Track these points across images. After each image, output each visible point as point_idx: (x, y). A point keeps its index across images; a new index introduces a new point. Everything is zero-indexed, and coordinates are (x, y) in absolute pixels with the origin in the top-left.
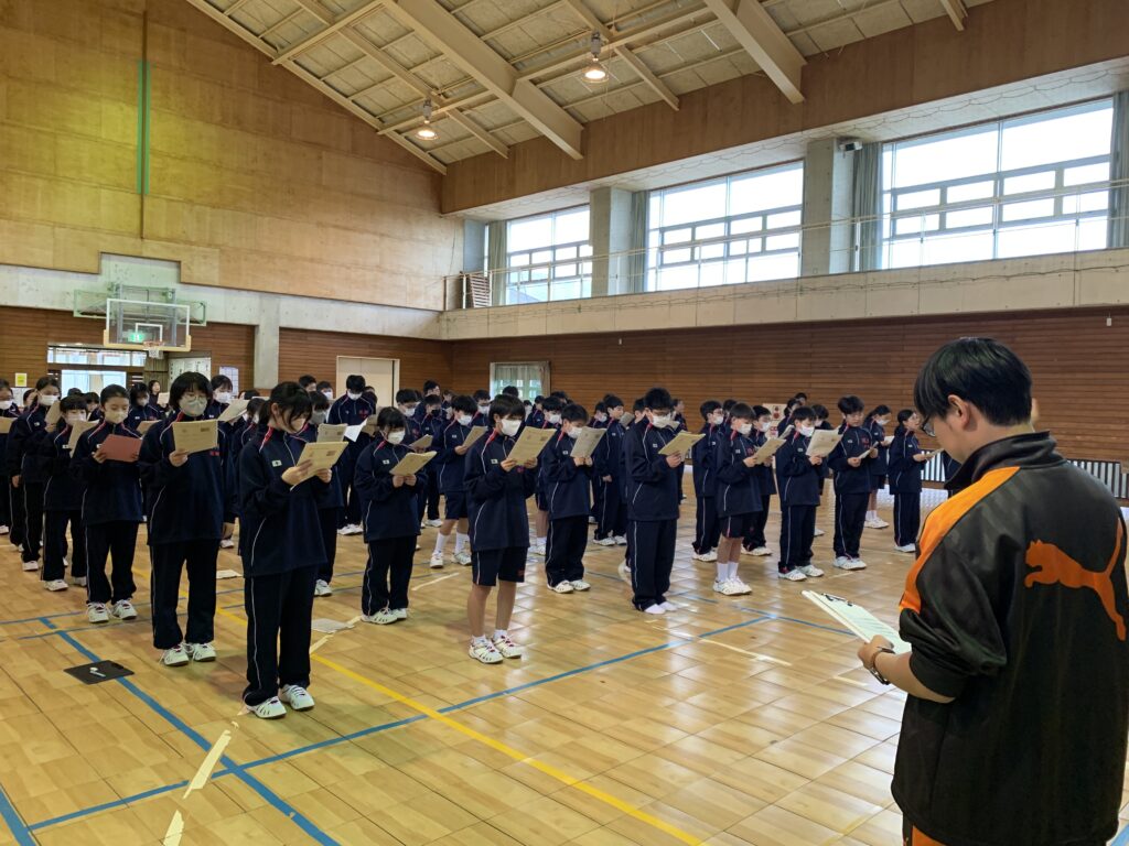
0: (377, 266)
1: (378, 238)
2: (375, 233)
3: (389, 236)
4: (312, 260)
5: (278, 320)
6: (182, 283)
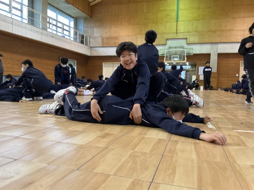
4: (230, 30)
5: (217, 51)
6: (187, 44)
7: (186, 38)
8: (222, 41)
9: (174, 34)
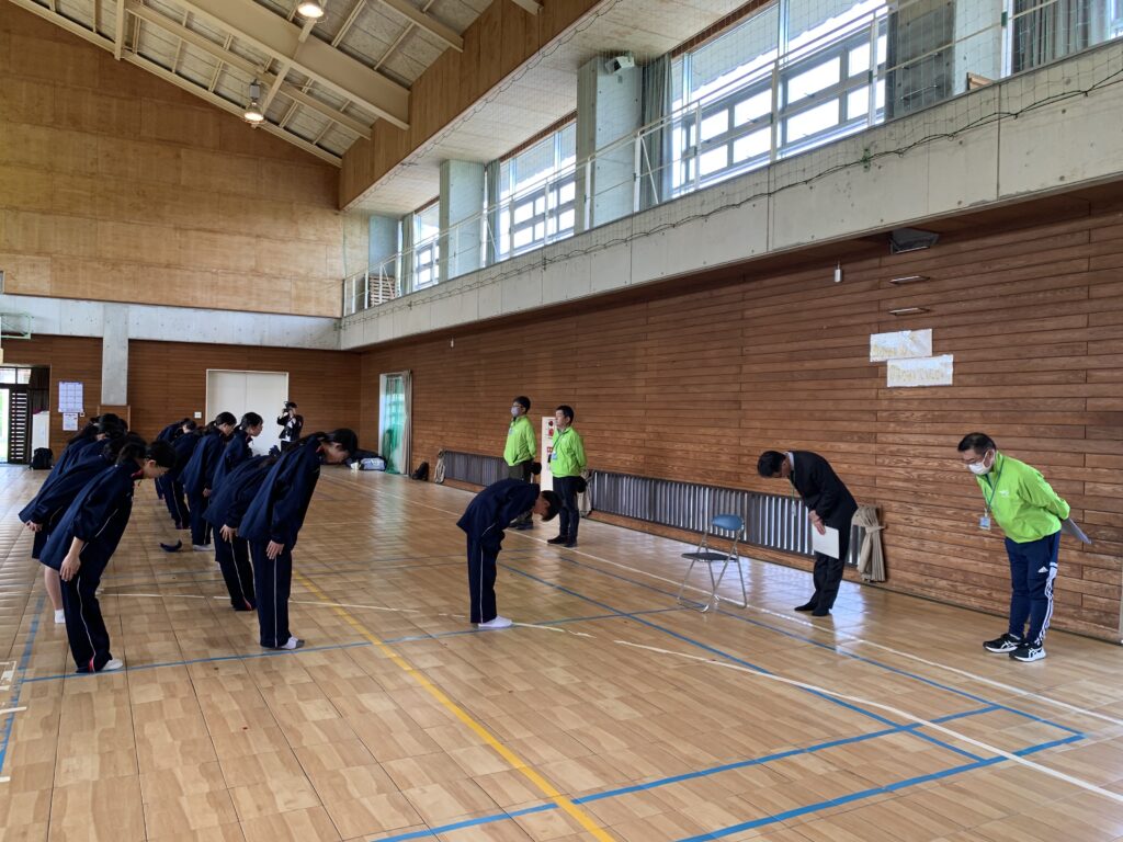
0: (253, 270)
1: (253, 241)
2: (248, 235)
3: (267, 238)
4: (168, 266)
5: (126, 332)
6: (6, 294)
8: (140, 299)
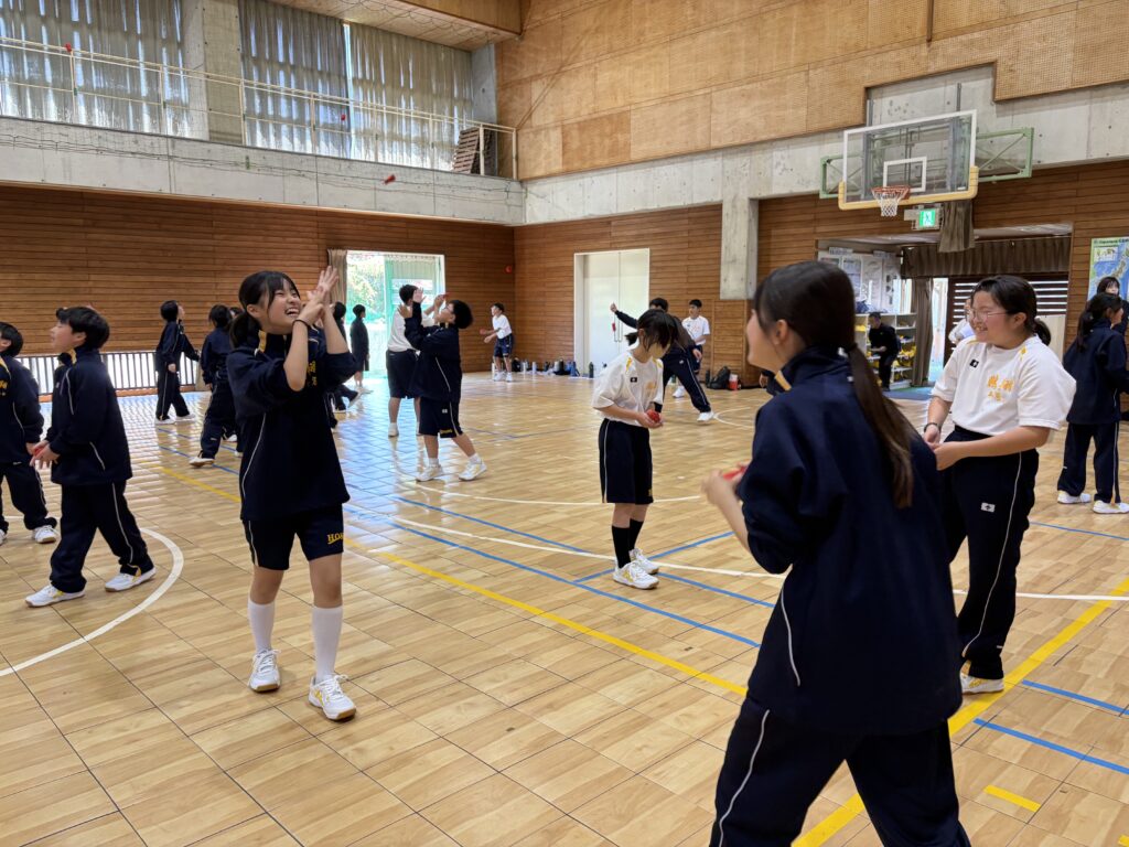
6: (998, 102)
7: (992, 64)
9: (913, 50)
